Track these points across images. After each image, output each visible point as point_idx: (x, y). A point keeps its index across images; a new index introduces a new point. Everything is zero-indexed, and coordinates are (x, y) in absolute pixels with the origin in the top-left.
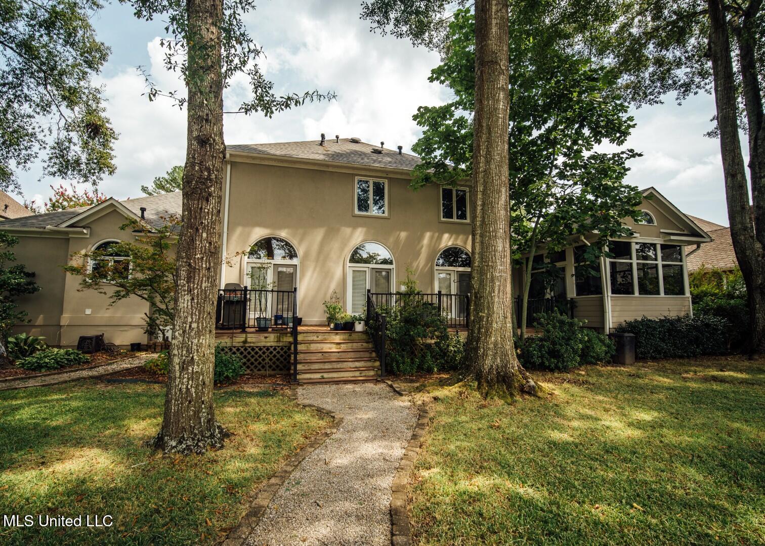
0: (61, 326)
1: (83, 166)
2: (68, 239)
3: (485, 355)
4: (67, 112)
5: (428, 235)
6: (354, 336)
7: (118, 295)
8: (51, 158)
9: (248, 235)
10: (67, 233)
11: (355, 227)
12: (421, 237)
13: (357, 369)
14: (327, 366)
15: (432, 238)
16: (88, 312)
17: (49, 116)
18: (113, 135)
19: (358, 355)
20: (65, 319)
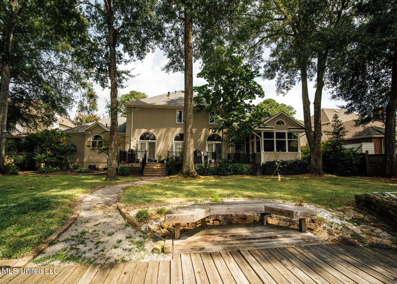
0: (83, 162)
1: (88, 109)
2: (85, 135)
3: (184, 167)
4: (83, 90)
5: (204, 130)
6: (164, 164)
7: (99, 153)
8: (78, 107)
9: (141, 131)
10: (85, 133)
11: (177, 127)
12: (202, 130)
13: (161, 173)
14: (153, 172)
15: (206, 131)
16: (91, 158)
17: (78, 92)
18: (97, 97)
19: (162, 170)
20: (85, 160)
